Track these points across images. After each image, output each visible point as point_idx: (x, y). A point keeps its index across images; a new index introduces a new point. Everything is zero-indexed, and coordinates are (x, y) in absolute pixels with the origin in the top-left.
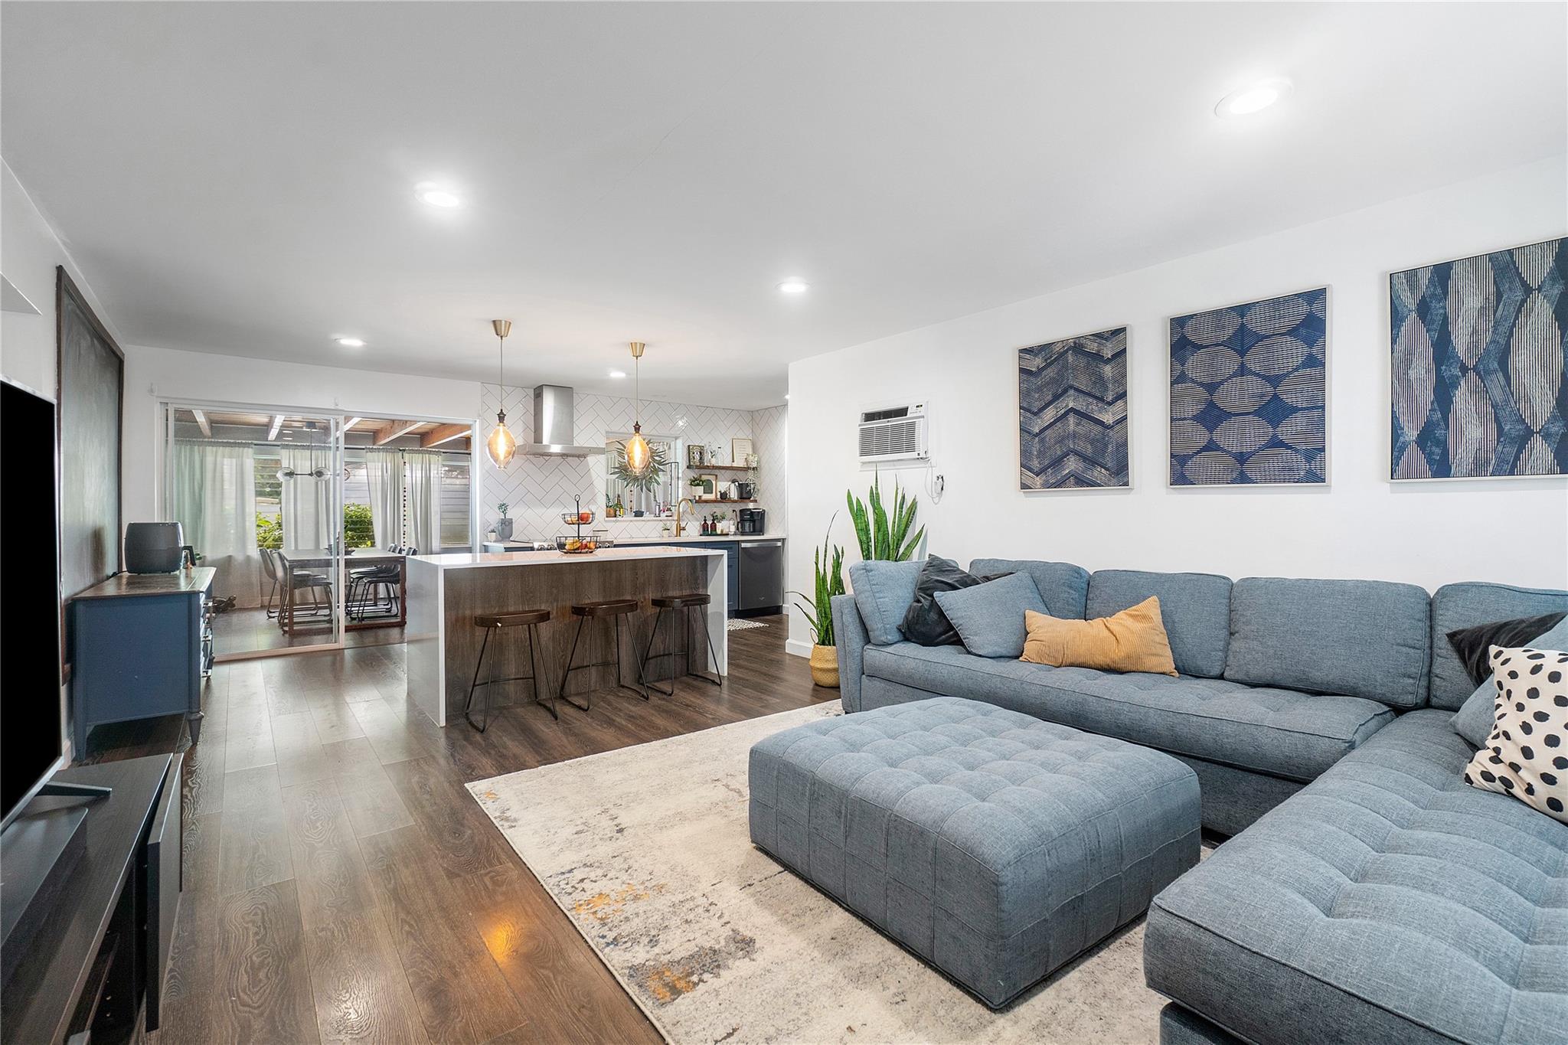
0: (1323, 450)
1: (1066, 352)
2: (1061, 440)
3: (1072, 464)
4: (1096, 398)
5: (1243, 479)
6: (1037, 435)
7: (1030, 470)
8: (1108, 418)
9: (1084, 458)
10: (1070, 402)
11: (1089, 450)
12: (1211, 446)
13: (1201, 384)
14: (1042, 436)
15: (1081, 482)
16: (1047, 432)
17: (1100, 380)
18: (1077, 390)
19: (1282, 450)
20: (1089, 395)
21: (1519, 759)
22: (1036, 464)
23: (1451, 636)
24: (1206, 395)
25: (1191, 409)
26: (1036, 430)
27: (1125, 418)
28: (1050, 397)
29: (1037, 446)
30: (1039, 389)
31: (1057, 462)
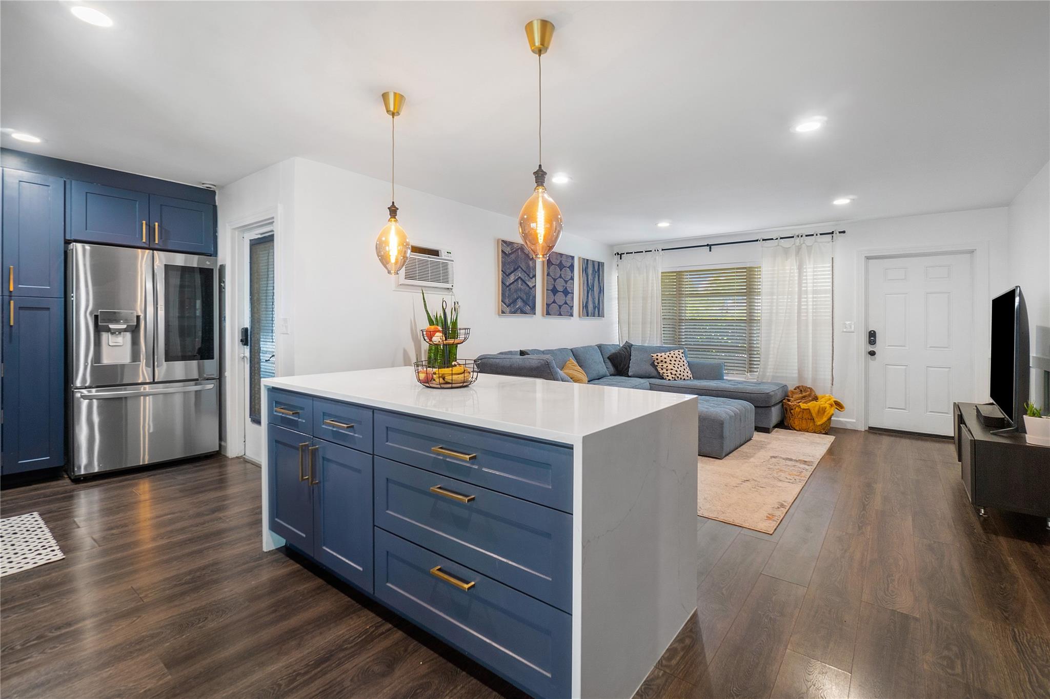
0: (573, 306)
1: (519, 249)
2: (516, 291)
3: (519, 303)
4: (527, 275)
5: (560, 314)
6: (508, 286)
7: (505, 304)
8: (531, 285)
9: (523, 301)
10: (519, 274)
11: (525, 298)
12: (554, 302)
13: (552, 278)
14: (510, 287)
15: (523, 312)
16: (512, 286)
17: (528, 266)
18: (521, 268)
19: (567, 306)
20: (525, 272)
21: (676, 373)
22: (507, 301)
23: (608, 358)
24: (553, 282)
25: (551, 287)
26: (508, 284)
27: (535, 286)
28: (512, 269)
29: (508, 292)
30: (509, 263)
31: (514, 302)
